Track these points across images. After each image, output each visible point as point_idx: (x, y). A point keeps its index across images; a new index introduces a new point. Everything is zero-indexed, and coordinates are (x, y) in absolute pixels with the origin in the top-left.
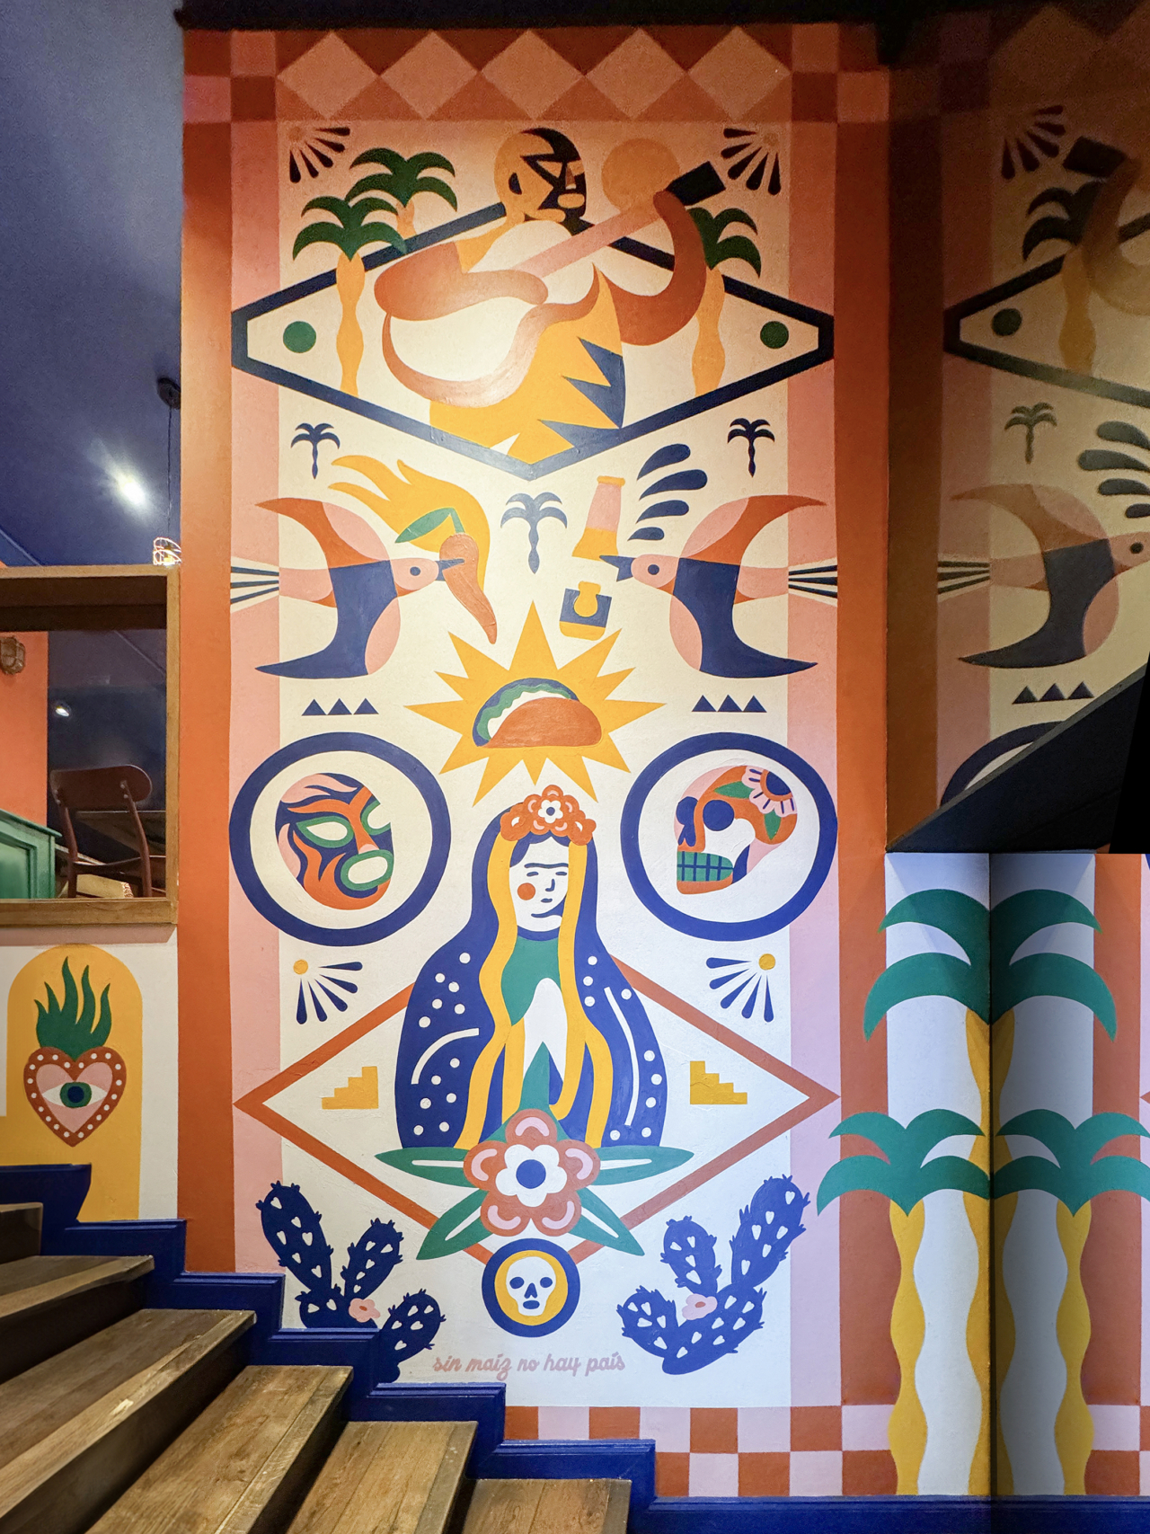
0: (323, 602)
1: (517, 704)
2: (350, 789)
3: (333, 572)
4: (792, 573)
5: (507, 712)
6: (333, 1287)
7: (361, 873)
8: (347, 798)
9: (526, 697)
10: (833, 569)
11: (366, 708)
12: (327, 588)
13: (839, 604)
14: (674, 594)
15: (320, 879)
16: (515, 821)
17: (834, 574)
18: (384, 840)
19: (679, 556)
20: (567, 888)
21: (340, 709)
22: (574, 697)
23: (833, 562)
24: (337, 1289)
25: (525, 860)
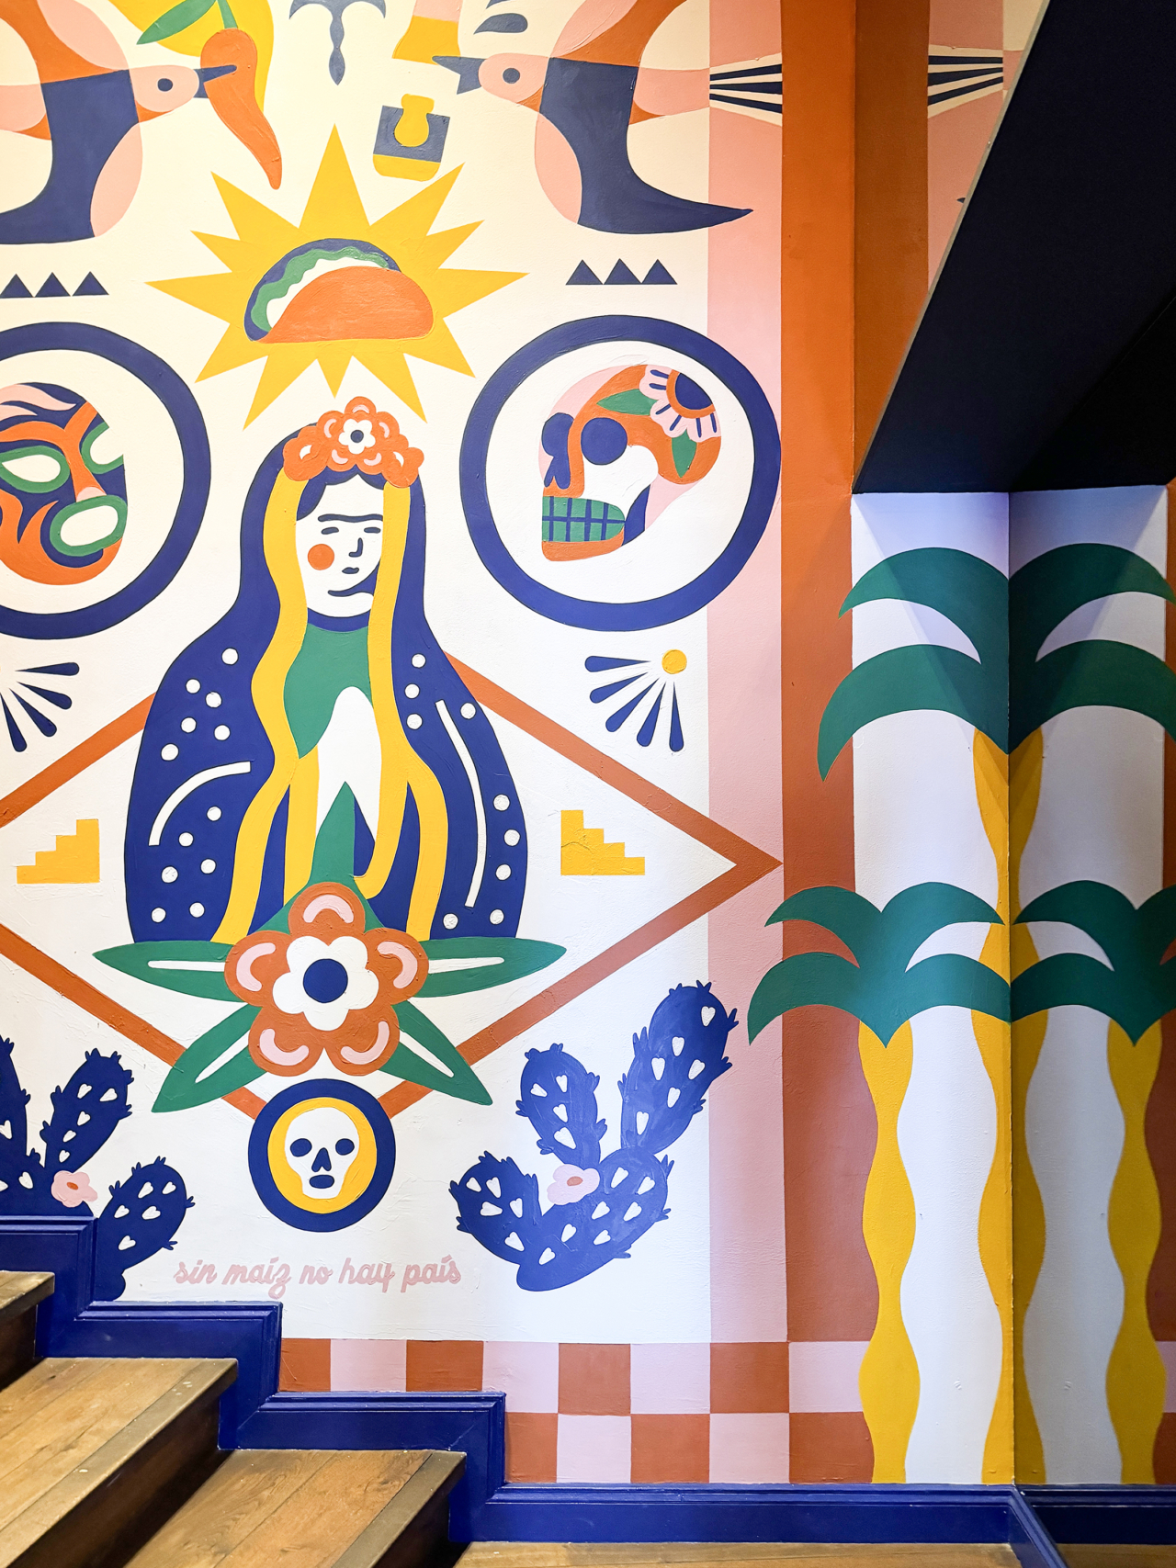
0: (31, 132)
1: (309, 277)
2: (63, 406)
3: (46, 88)
4: (714, 77)
5: (294, 290)
6: (28, 1153)
7: (79, 530)
8: (60, 419)
9: (324, 266)
10: (775, 69)
11: (91, 286)
12: (38, 112)
13: (784, 120)
14: (540, 112)
15: (19, 540)
16: (305, 451)
17: (777, 78)
18: (113, 482)
19: (549, 55)
20: (383, 552)
21: (53, 288)
22: (393, 265)
23: (776, 59)
24: (35, 1155)
25: (320, 511)
